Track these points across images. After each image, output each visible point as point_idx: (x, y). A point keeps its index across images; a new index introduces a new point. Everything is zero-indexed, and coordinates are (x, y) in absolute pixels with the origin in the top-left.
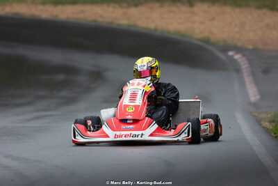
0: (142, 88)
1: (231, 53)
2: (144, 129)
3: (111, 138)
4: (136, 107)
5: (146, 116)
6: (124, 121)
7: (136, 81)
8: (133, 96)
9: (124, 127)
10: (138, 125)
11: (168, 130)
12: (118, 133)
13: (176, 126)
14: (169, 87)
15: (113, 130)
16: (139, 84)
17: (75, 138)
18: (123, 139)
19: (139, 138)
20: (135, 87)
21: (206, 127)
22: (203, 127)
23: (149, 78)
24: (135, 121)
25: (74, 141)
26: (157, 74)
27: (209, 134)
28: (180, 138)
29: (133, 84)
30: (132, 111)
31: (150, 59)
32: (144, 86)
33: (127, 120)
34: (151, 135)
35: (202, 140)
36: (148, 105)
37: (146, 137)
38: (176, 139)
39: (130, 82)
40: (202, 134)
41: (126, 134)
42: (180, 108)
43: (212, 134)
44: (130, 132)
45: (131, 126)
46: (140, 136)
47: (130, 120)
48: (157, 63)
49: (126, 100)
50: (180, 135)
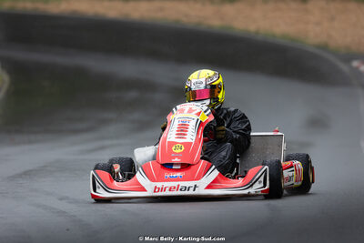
0: (196, 118)
2: (198, 179)
3: (149, 193)
4: (187, 145)
5: (202, 158)
6: (168, 166)
7: (187, 106)
8: (183, 129)
9: (168, 175)
10: (189, 172)
11: (234, 178)
12: (159, 185)
13: (246, 172)
14: (236, 115)
15: (152, 179)
16: (190, 111)
17: (95, 191)
18: (167, 193)
19: (191, 192)
20: (185, 114)
21: (291, 174)
22: (286, 173)
23: (208, 102)
24: (185, 166)
25: (93, 196)
26: (220, 96)
27: (295, 184)
28: (252, 191)
29: (182, 111)
30: (179, 151)
31: (211, 73)
32: (199, 114)
33: (172, 164)
34: (209, 187)
35: (285, 192)
36: (204, 141)
37: (202, 191)
38: (246, 192)
39: (178, 107)
40: (285, 184)
41: (171, 186)
42: (252, 145)
43: (300, 183)
44: (178, 183)
45: (179, 174)
46: (192, 189)
47: (177, 164)
48: (221, 80)
49: (171, 135)
50: (252, 186)
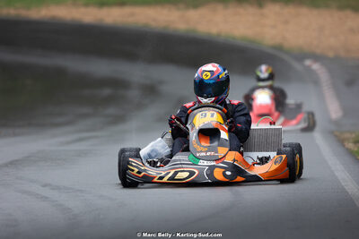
1: (308, 62)
